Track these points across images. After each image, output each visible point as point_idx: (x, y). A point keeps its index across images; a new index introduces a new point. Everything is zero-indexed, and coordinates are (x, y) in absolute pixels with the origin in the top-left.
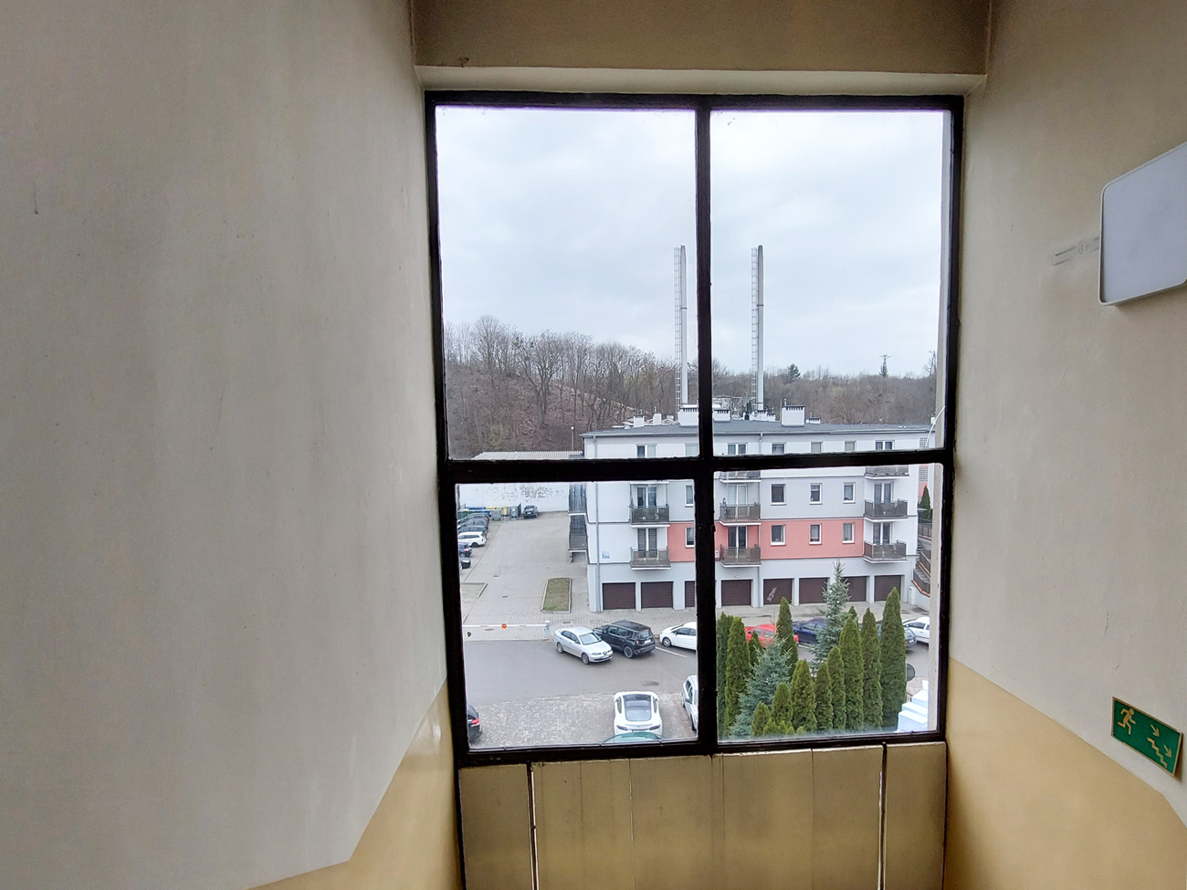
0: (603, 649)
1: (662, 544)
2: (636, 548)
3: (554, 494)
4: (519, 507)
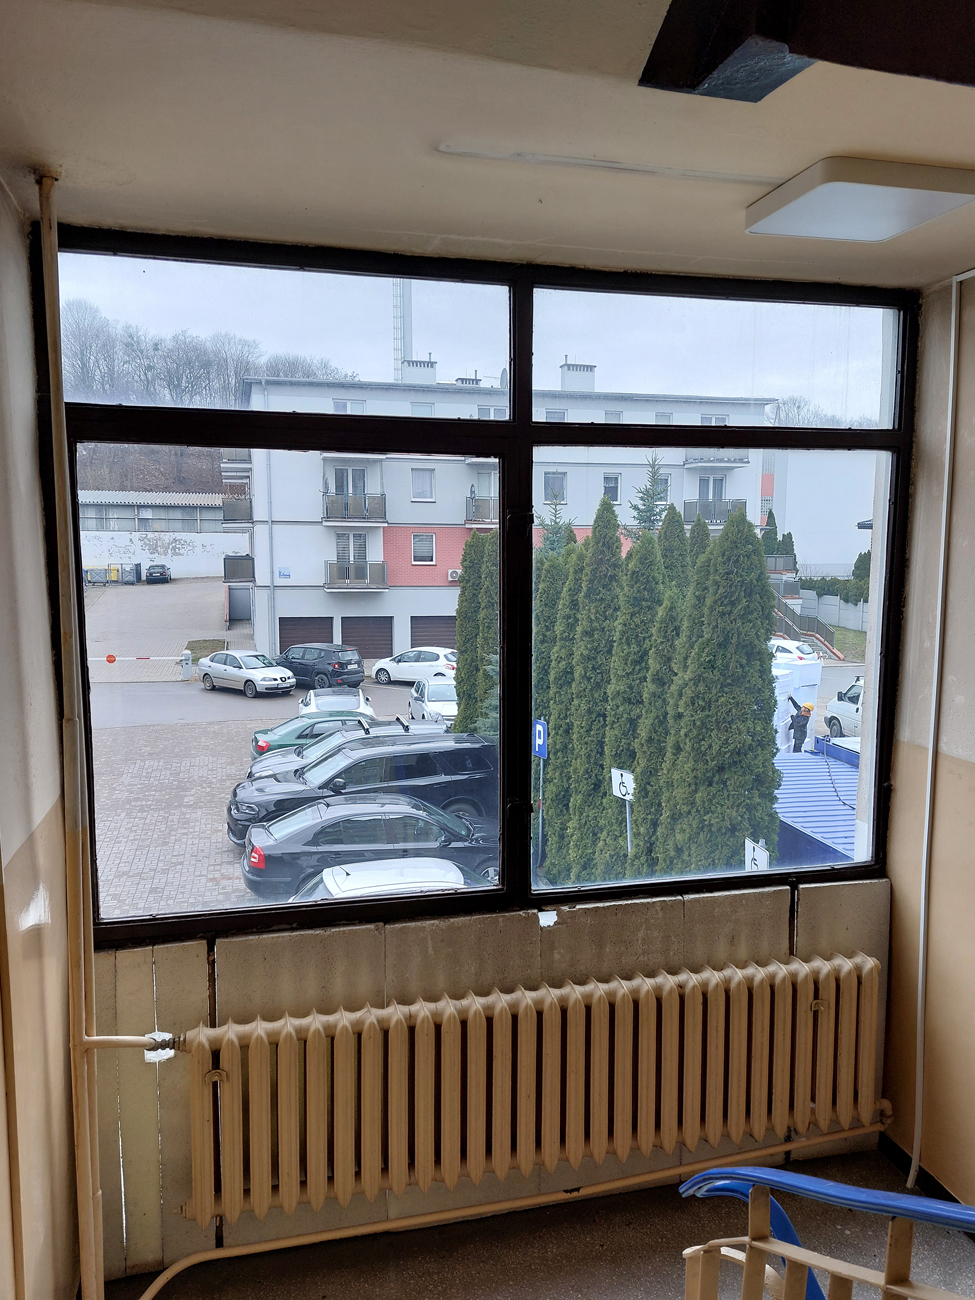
0: (280, 675)
1: (375, 554)
2: (333, 558)
3: (199, 549)
4: (138, 566)
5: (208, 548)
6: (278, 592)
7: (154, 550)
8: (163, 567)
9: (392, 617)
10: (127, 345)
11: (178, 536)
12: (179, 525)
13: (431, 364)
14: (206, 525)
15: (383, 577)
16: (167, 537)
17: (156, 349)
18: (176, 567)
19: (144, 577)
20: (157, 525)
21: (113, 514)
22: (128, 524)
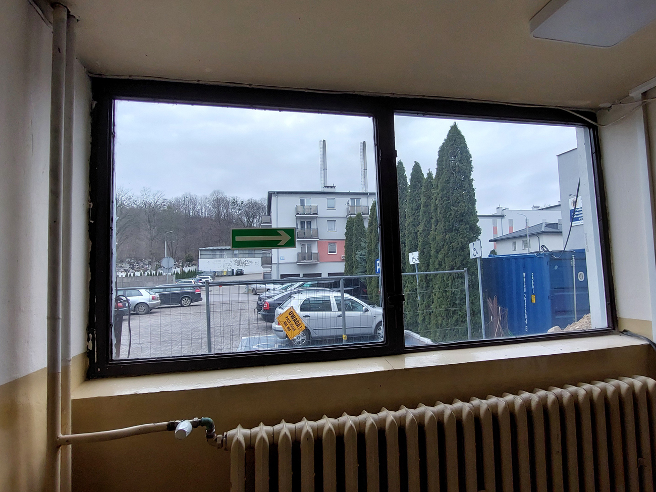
1: (315, 250)
3: (254, 264)
4: (233, 270)
5: (257, 263)
6: (280, 265)
7: (238, 264)
8: (241, 270)
9: (321, 274)
10: (233, 202)
11: (247, 259)
12: (247, 255)
13: (334, 187)
14: (256, 255)
15: (318, 259)
16: (243, 260)
17: (242, 203)
18: (246, 270)
19: (235, 274)
20: (240, 256)
21: (225, 252)
22: (230, 256)
